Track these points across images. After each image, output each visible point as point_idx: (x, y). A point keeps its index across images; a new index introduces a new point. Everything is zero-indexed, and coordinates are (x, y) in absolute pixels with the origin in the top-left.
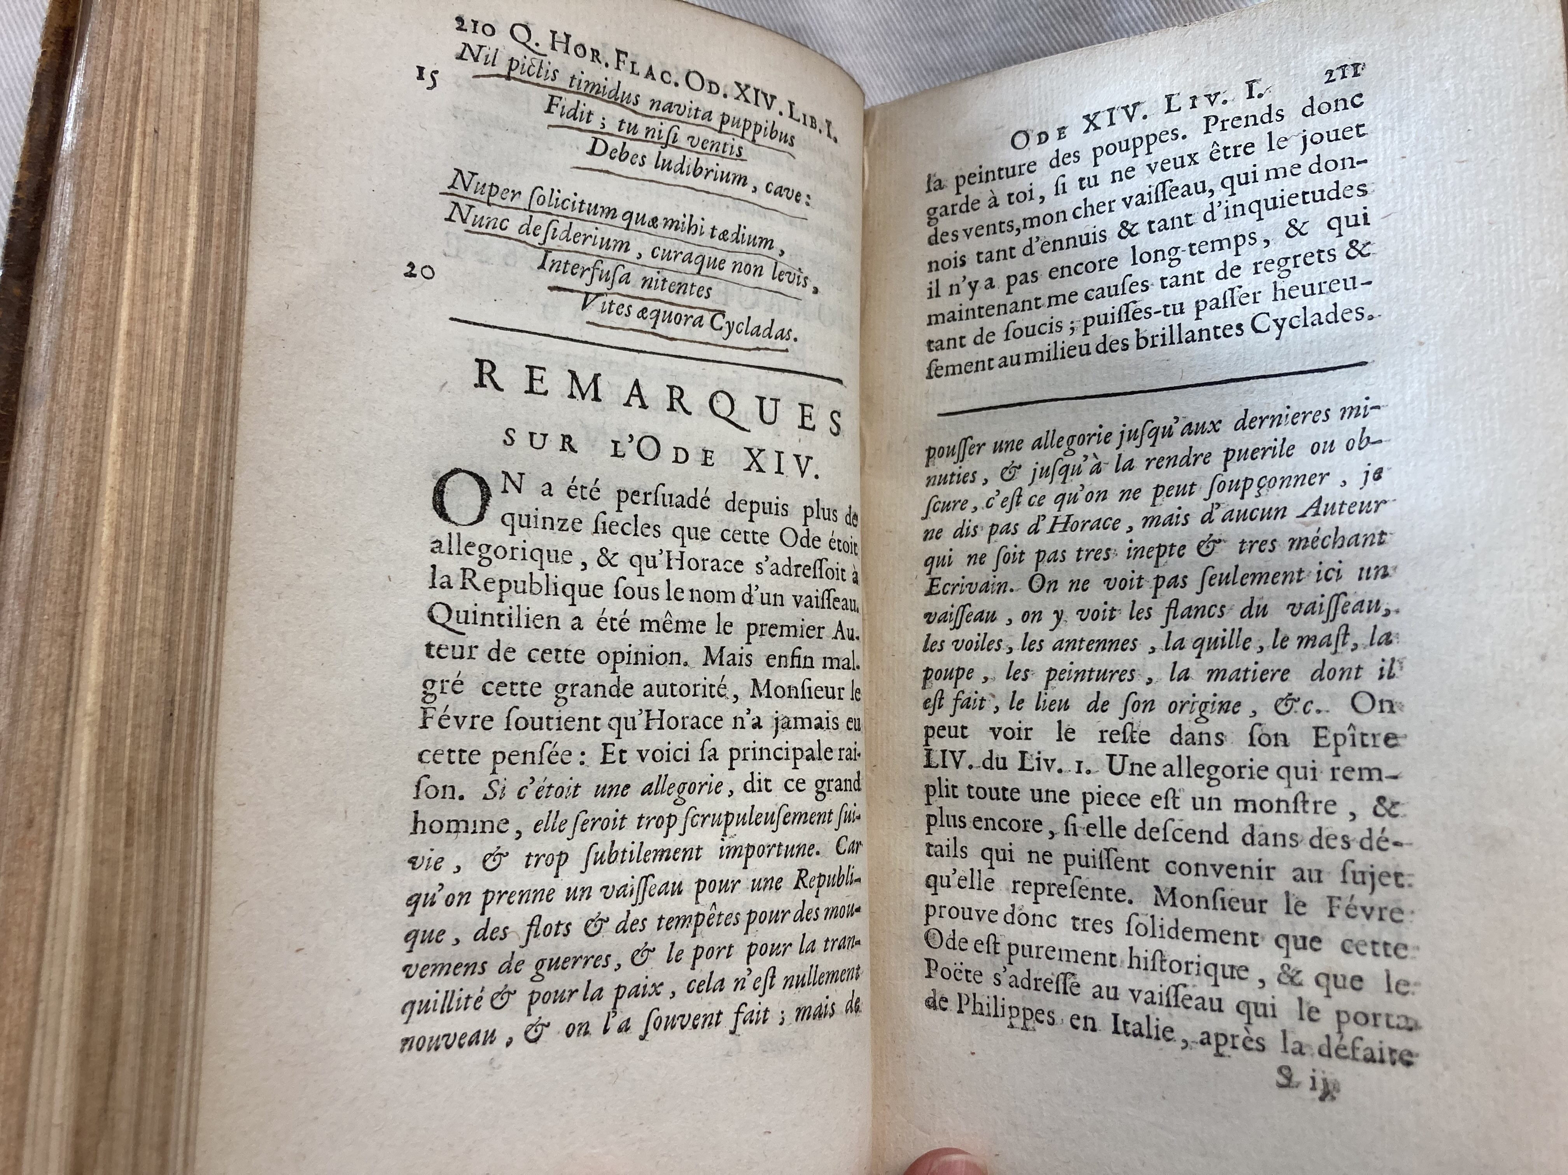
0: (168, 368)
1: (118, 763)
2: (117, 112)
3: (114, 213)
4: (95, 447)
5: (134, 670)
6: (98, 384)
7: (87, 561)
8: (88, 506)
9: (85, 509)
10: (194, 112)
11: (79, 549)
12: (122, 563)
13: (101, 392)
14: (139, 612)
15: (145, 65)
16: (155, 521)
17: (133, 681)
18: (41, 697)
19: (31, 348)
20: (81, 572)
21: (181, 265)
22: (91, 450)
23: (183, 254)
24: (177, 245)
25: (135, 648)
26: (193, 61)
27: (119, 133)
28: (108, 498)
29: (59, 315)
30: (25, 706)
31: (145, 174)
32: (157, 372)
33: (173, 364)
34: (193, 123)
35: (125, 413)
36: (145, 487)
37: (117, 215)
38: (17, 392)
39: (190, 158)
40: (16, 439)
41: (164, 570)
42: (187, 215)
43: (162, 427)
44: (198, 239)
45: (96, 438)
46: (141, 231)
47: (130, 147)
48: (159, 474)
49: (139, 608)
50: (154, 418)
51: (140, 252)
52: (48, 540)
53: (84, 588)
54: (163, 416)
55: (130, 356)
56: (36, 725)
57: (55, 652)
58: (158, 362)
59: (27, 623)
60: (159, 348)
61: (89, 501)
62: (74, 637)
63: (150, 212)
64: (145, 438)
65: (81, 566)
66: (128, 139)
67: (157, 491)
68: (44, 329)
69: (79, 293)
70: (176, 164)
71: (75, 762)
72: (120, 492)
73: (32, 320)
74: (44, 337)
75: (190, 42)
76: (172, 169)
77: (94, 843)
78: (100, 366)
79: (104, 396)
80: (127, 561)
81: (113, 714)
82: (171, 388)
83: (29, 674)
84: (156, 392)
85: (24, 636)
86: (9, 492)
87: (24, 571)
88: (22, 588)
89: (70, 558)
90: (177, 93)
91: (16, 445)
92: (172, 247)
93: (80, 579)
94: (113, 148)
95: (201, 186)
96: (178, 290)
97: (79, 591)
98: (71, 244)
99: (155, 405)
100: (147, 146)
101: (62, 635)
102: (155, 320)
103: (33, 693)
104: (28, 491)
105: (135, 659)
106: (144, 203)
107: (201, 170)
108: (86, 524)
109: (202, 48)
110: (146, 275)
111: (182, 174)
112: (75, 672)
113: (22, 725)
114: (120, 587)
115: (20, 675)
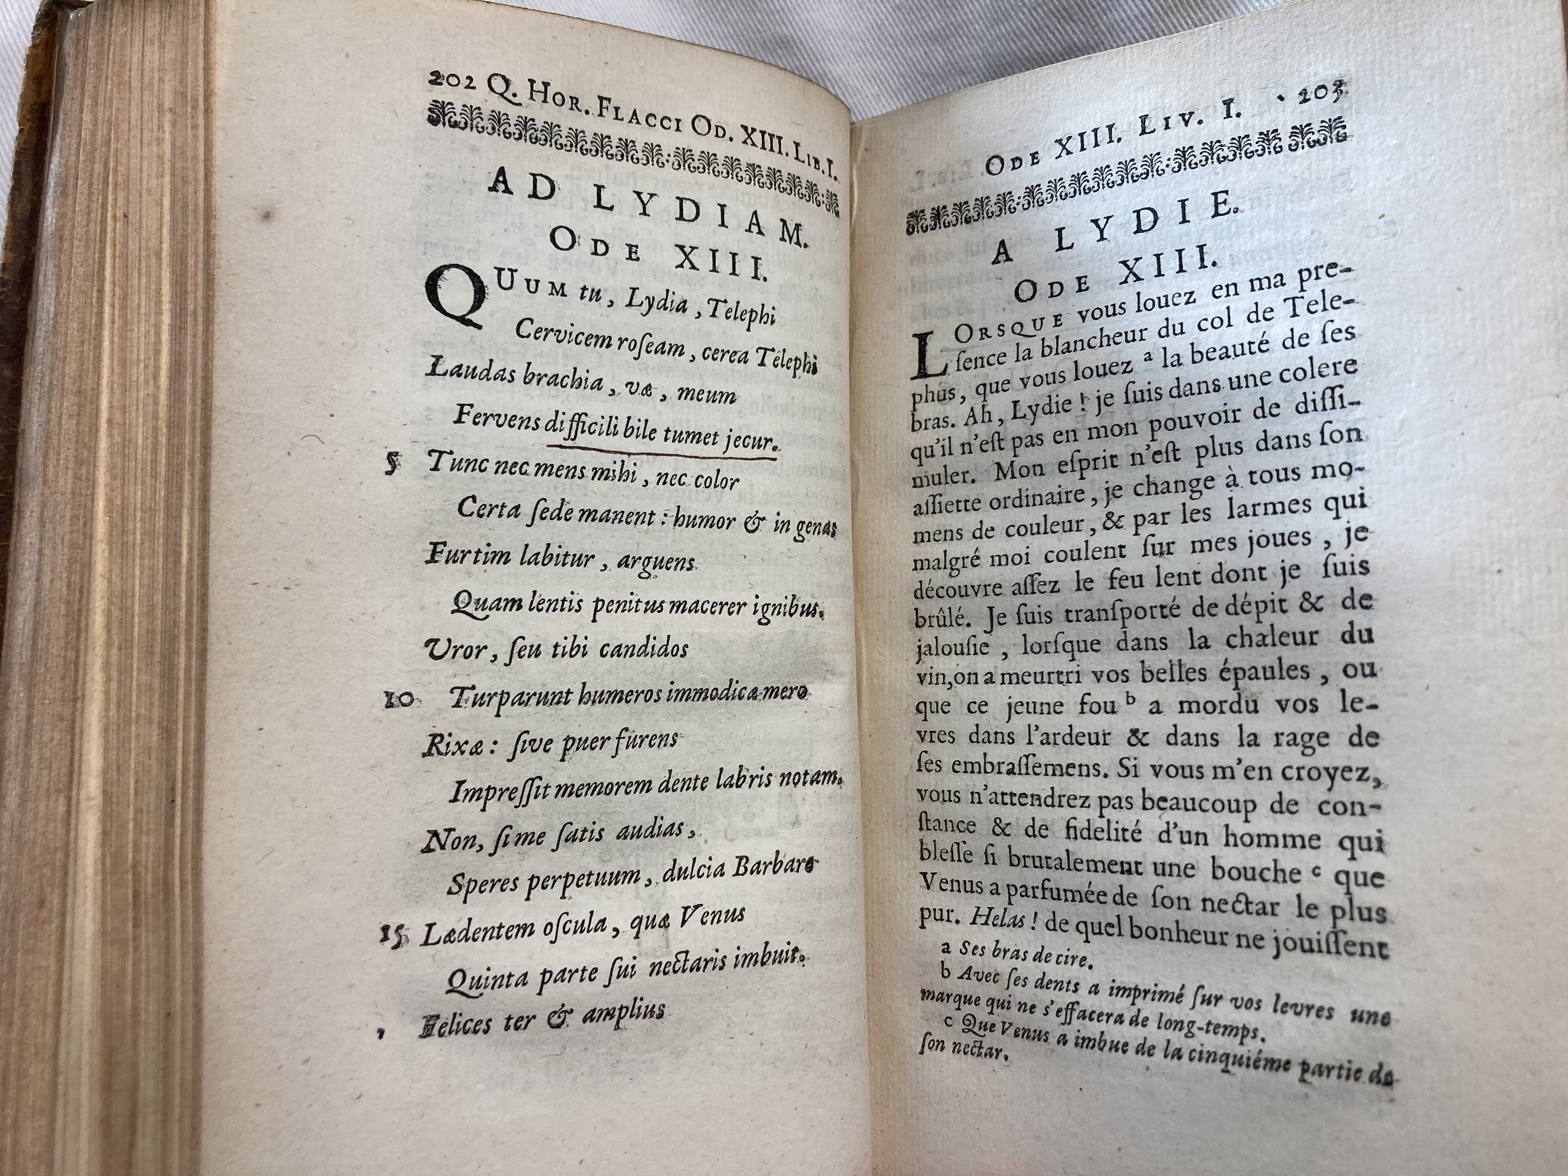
0: (149, 457)
1: (122, 847)
2: (90, 194)
3: (91, 298)
4: (85, 534)
5: (133, 755)
6: (84, 471)
7: (82, 647)
8: (81, 593)
9: (78, 595)
10: (162, 195)
11: (74, 635)
12: (115, 651)
13: (88, 479)
14: (134, 699)
15: (113, 146)
16: (145, 610)
17: (133, 766)
18: (46, 780)
19: (24, 430)
20: (77, 657)
21: (157, 352)
22: (81, 537)
23: (159, 342)
24: (152, 332)
25: (133, 734)
26: (160, 141)
27: (93, 215)
28: (99, 586)
29: (46, 398)
30: (32, 787)
31: (117, 260)
32: (140, 460)
33: (155, 452)
34: (161, 205)
35: (110, 502)
36: (133, 576)
37: (94, 301)
38: (13, 473)
39: (161, 242)
40: (15, 522)
41: (157, 658)
42: (161, 302)
43: (147, 515)
44: (172, 327)
45: (85, 525)
46: (117, 318)
47: (103, 231)
48: (146, 561)
49: (134, 694)
50: (139, 505)
51: (116, 339)
52: (46, 624)
53: (81, 673)
54: (148, 504)
55: (112, 445)
56: (42, 807)
57: (57, 736)
58: (139, 451)
59: (30, 706)
60: (140, 436)
61: (81, 588)
62: (74, 722)
63: (124, 298)
64: (131, 526)
65: (77, 652)
66: (101, 222)
67: (146, 580)
68: (34, 411)
69: (63, 378)
70: (148, 248)
71: (81, 843)
72: (110, 580)
73: (24, 401)
74: (35, 419)
75: (155, 121)
76: (143, 253)
77: (103, 923)
78: (86, 453)
79: (91, 483)
80: (120, 649)
81: (114, 799)
82: (155, 476)
83: (35, 757)
84: (139, 482)
85: (29, 718)
86: (10, 574)
87: (26, 654)
88: (26, 671)
89: (67, 643)
90: (145, 175)
91: (14, 527)
92: (147, 334)
93: (76, 665)
94: (88, 231)
95: (173, 272)
96: (156, 377)
97: (76, 676)
98: (54, 327)
99: (139, 493)
100: (117, 231)
101: (62, 719)
102: (134, 408)
103: (39, 775)
104: (26, 574)
105: (133, 745)
106: (117, 289)
107: (172, 256)
108: (80, 610)
109: (167, 127)
110: (123, 363)
111: (153, 261)
112: (77, 758)
113: (30, 805)
114: (114, 675)
115: (27, 757)
